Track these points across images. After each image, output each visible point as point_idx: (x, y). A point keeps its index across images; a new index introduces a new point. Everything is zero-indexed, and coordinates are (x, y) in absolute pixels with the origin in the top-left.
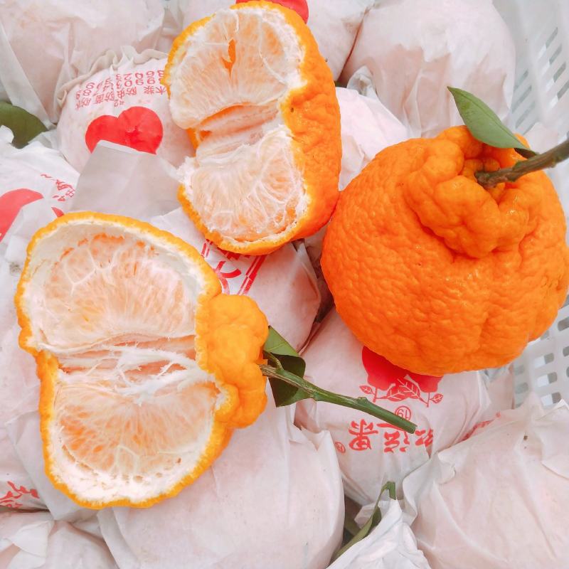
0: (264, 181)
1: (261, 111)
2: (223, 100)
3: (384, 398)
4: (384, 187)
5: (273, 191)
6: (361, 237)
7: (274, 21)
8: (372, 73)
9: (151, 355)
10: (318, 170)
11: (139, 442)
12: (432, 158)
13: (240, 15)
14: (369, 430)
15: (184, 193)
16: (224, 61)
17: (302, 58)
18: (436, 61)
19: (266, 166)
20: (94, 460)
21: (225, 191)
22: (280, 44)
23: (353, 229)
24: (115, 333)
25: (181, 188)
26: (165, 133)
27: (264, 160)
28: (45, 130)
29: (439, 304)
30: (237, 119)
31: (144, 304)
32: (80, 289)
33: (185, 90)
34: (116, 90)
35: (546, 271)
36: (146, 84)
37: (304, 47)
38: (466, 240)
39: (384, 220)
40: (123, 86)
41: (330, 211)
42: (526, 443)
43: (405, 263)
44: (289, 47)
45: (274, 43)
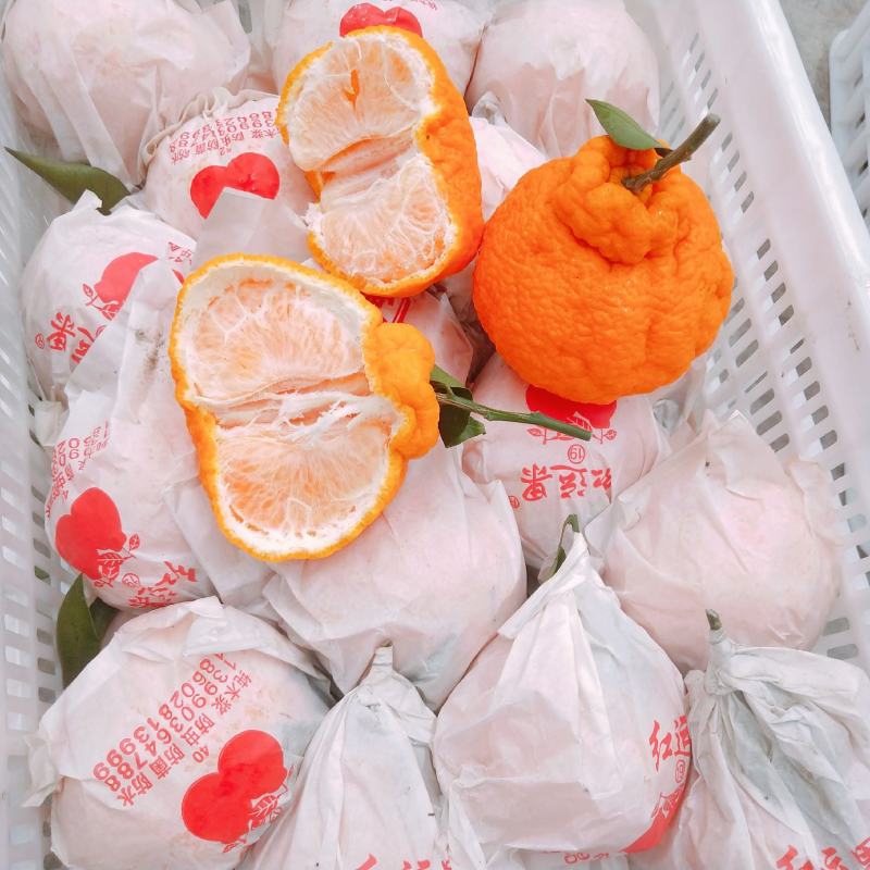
0: (408, 213)
1: (392, 144)
2: (349, 136)
3: (555, 438)
4: (533, 207)
5: (419, 223)
6: (515, 259)
7: (399, 47)
8: (499, 99)
9: (314, 398)
10: (462, 198)
11: (310, 492)
12: (578, 169)
13: (361, 42)
14: (542, 475)
15: (315, 241)
16: (347, 94)
17: (432, 84)
18: (570, 78)
19: (407, 198)
20: (263, 518)
21: (364, 231)
22: (408, 69)
23: (506, 252)
24: (276, 379)
25: (311, 235)
26: (281, 179)
27: (404, 191)
28: (129, 194)
29: (601, 315)
30: (364, 155)
31: (302, 345)
32: (233, 336)
33: (306, 128)
34: (219, 138)
35: (703, 274)
36: (252, 128)
37: (432, 71)
38: (619, 244)
39: (537, 239)
40: (227, 132)
41: (476, 244)
42: (708, 470)
43: (563, 278)
44: (418, 72)
45: (401, 70)
